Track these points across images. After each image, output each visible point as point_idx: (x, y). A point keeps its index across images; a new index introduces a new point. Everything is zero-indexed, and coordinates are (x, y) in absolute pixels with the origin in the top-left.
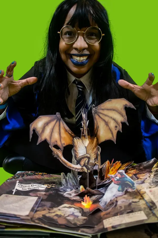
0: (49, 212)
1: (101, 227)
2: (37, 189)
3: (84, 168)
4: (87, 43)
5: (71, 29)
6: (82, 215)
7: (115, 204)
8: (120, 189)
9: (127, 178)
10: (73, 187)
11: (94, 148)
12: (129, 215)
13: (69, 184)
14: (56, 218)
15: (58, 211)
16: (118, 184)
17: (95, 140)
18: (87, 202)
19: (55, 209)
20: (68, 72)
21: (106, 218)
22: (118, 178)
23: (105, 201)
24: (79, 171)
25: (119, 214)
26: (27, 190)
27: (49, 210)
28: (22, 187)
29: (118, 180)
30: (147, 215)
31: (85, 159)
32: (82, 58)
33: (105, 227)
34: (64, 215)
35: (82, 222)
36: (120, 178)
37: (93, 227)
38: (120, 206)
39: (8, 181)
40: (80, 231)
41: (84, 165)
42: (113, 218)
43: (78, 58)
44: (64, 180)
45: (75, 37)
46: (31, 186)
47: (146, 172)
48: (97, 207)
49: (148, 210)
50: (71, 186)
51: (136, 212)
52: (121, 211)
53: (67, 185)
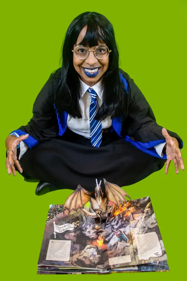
0: (80, 255)
1: (108, 264)
2: (69, 230)
3: (98, 215)
4: (97, 59)
5: (82, 47)
6: (98, 254)
7: (116, 246)
8: (120, 240)
9: (123, 235)
10: (91, 223)
11: (105, 204)
12: (123, 257)
13: (88, 220)
14: (84, 259)
15: (85, 253)
16: (118, 237)
17: (106, 199)
18: (100, 240)
19: (83, 251)
20: (80, 79)
21: (110, 257)
22: (119, 233)
23: (111, 244)
24: (95, 217)
25: (117, 256)
26: (63, 232)
27: (80, 253)
28: (59, 229)
29: (118, 234)
30: (132, 259)
31: (99, 211)
32: (93, 71)
33: (110, 265)
34: (88, 256)
35: (98, 260)
36: (120, 234)
37: (103, 264)
38: (119, 248)
39: (48, 222)
40: (97, 268)
41: (98, 213)
42: (114, 258)
43: (90, 71)
44: (85, 217)
45: (86, 53)
46: (64, 227)
47: (140, 211)
48: (106, 248)
49: (133, 255)
50: (89, 222)
51: (126, 255)
52: (119, 253)
53: (87, 222)
